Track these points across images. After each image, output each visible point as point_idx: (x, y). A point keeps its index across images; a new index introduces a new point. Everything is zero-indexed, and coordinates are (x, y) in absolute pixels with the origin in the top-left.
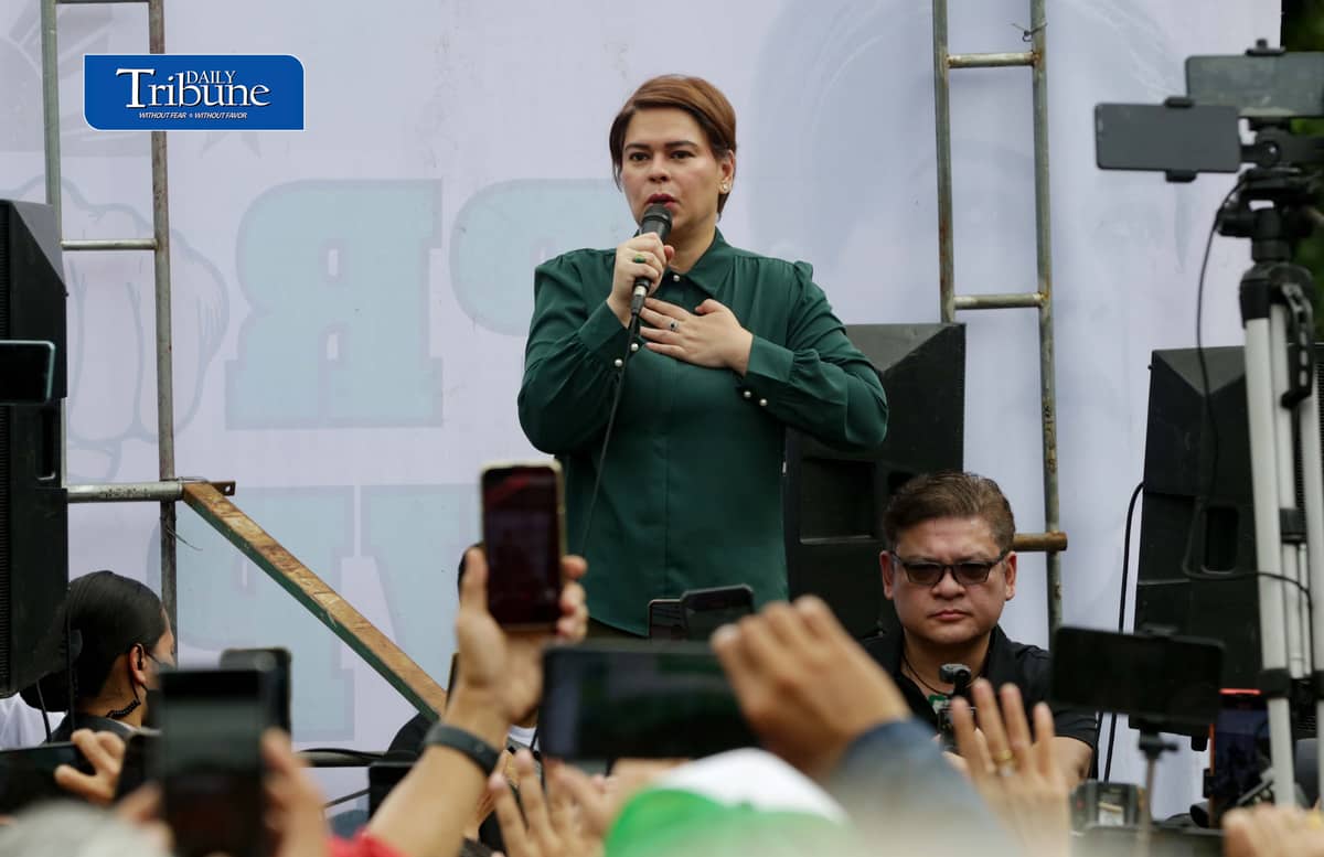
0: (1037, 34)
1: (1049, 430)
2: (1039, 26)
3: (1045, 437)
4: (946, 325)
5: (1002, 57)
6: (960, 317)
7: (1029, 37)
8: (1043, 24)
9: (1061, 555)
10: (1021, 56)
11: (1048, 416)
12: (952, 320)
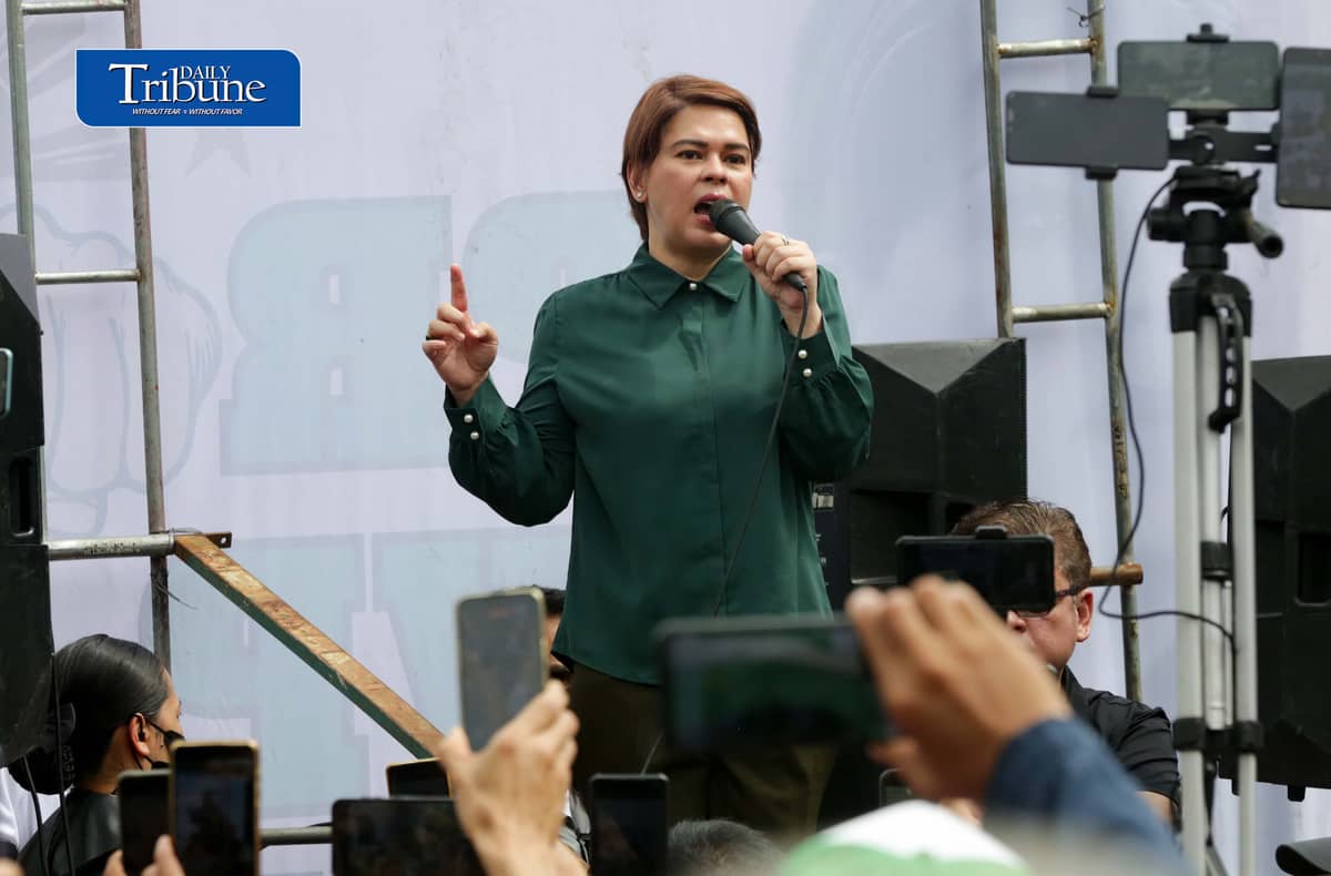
0: (1096, 18)
1: (1119, 451)
2: (1096, 10)
3: (1115, 460)
4: (1004, 340)
5: (1058, 44)
6: (1018, 331)
7: (1085, 23)
8: (1102, 6)
9: (1137, 589)
10: (1077, 43)
11: (1118, 437)
12: (1011, 334)
